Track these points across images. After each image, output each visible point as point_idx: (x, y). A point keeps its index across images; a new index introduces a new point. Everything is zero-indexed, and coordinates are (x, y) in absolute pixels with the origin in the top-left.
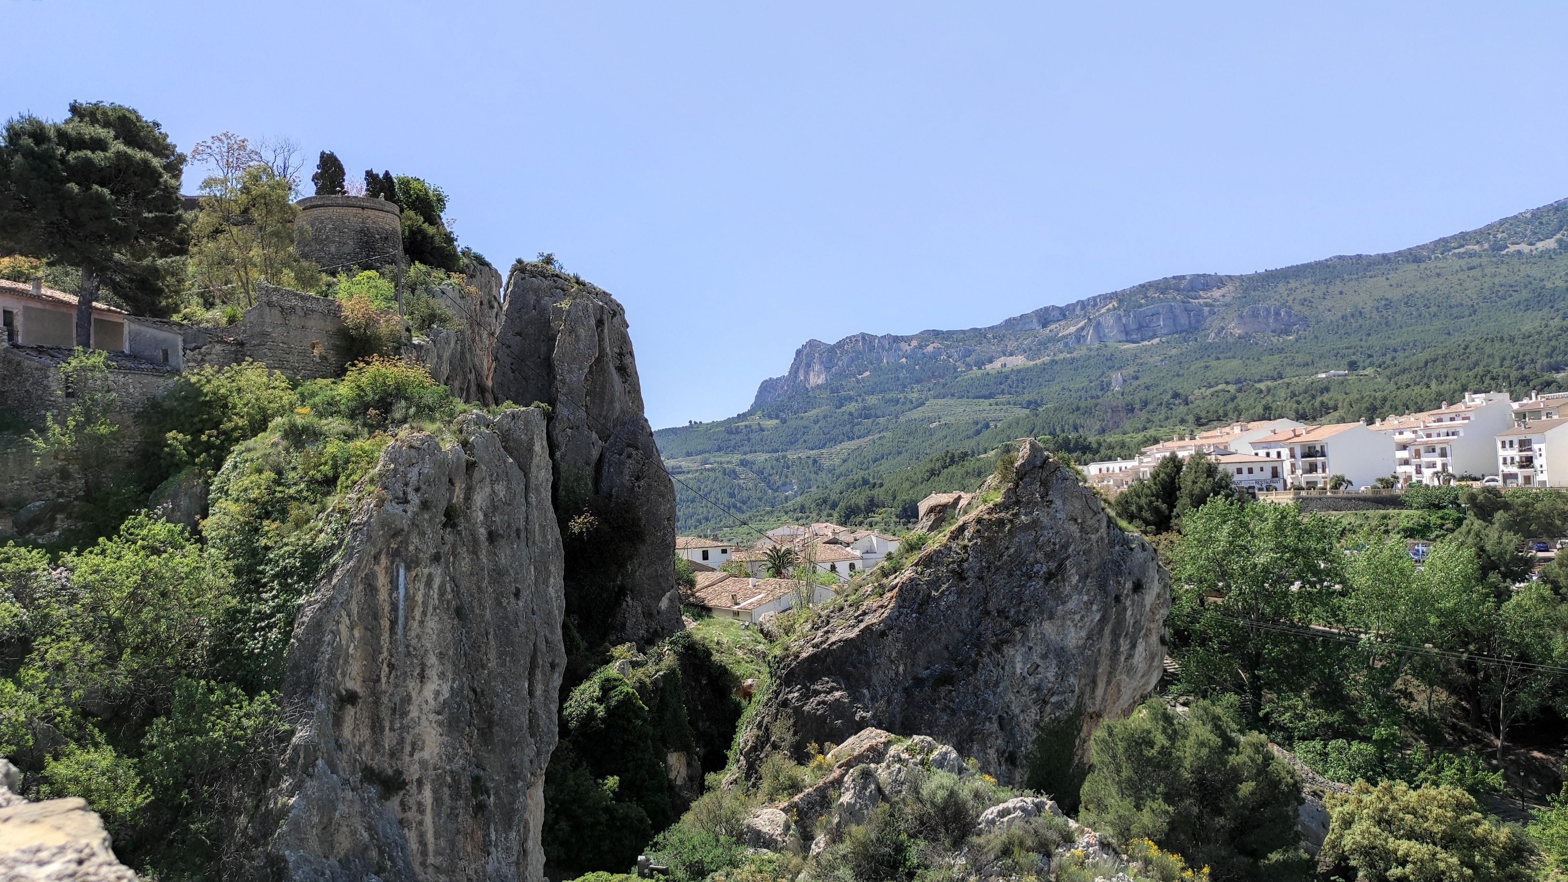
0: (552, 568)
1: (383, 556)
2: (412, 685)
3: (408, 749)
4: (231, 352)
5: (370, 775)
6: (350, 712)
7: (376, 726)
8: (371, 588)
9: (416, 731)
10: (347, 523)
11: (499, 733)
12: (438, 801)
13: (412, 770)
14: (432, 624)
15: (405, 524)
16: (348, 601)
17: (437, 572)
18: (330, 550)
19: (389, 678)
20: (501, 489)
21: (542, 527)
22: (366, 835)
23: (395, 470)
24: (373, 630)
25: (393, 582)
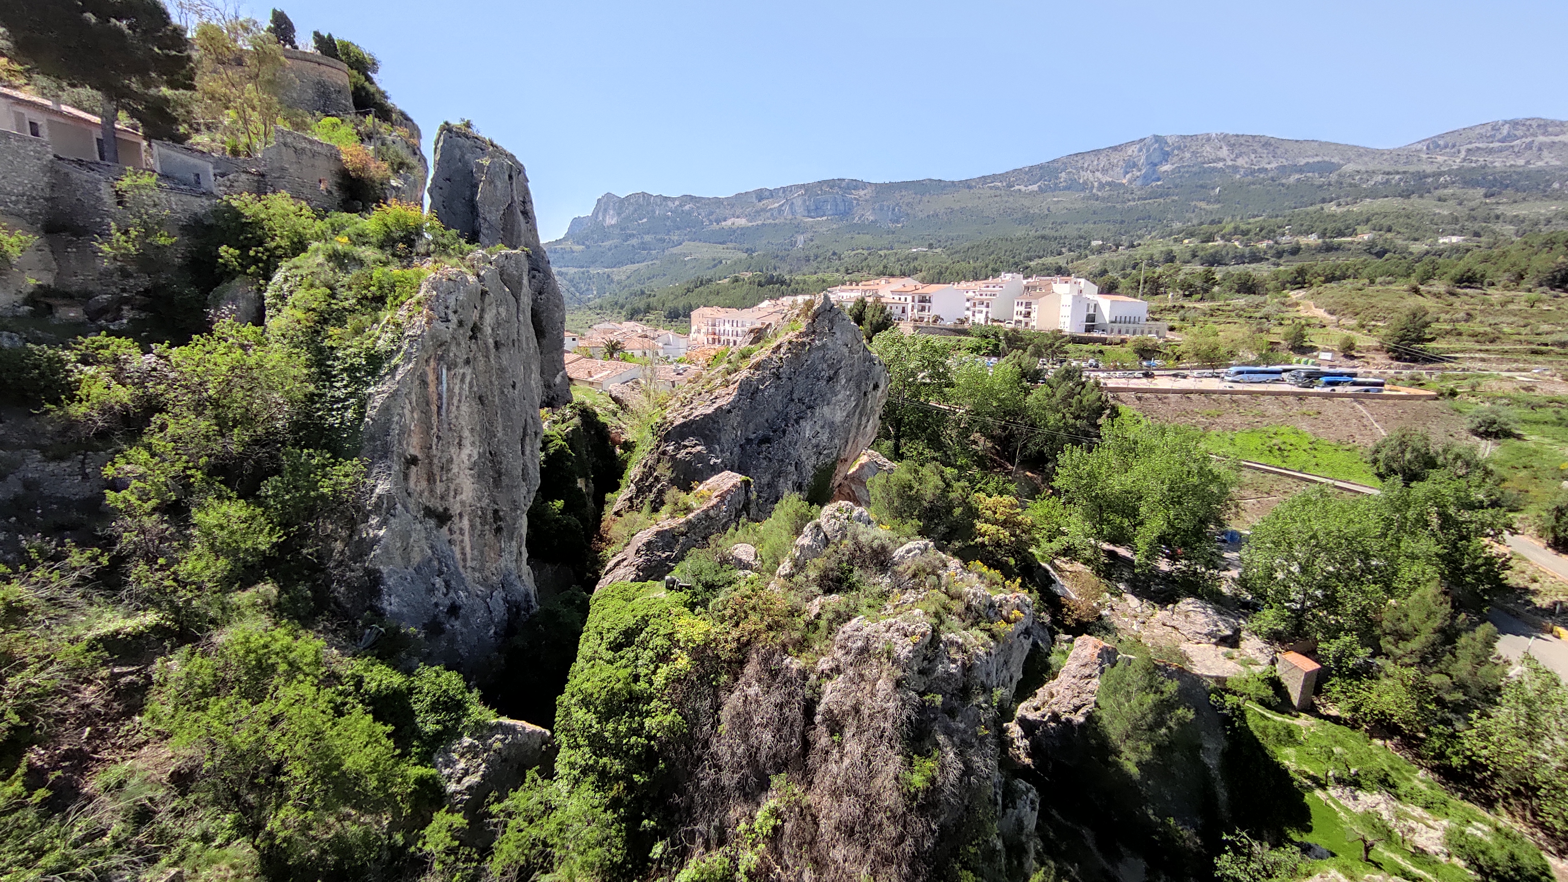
0: (533, 367)
1: (431, 360)
2: (453, 450)
3: (452, 493)
4: (254, 181)
5: (429, 512)
6: (414, 469)
7: (431, 479)
8: (424, 383)
9: (457, 481)
10: (403, 334)
11: (505, 480)
12: (472, 526)
13: (455, 507)
14: (464, 408)
15: (448, 337)
16: (410, 393)
17: (468, 371)
18: (391, 354)
19: (437, 446)
20: (502, 310)
21: (527, 338)
22: (429, 551)
23: (437, 296)
24: (426, 413)
25: (439, 379)
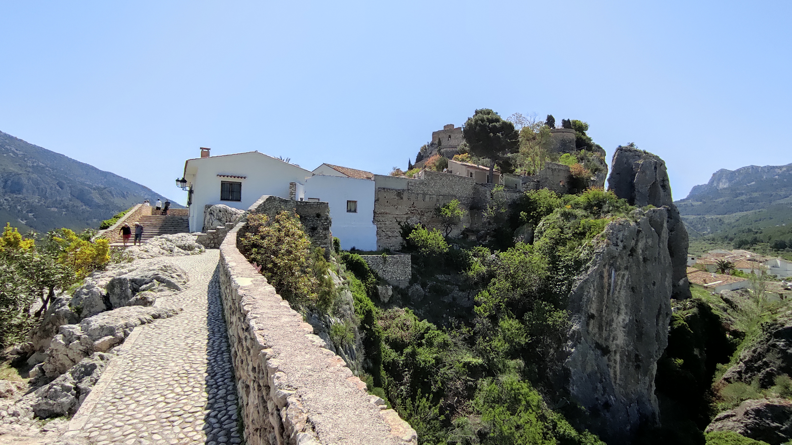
0: (668, 274)
1: (607, 265)
2: (614, 315)
3: (611, 339)
5: (598, 346)
6: (592, 321)
7: (600, 328)
8: (602, 277)
9: (615, 332)
10: (593, 251)
11: (644, 338)
12: (622, 360)
13: (612, 347)
14: (623, 293)
15: (617, 254)
16: (594, 281)
17: (627, 273)
18: (586, 261)
19: (605, 311)
20: (650, 241)
21: (664, 257)
22: (596, 367)
23: (613, 233)
24: (601, 293)
25: (610, 276)
